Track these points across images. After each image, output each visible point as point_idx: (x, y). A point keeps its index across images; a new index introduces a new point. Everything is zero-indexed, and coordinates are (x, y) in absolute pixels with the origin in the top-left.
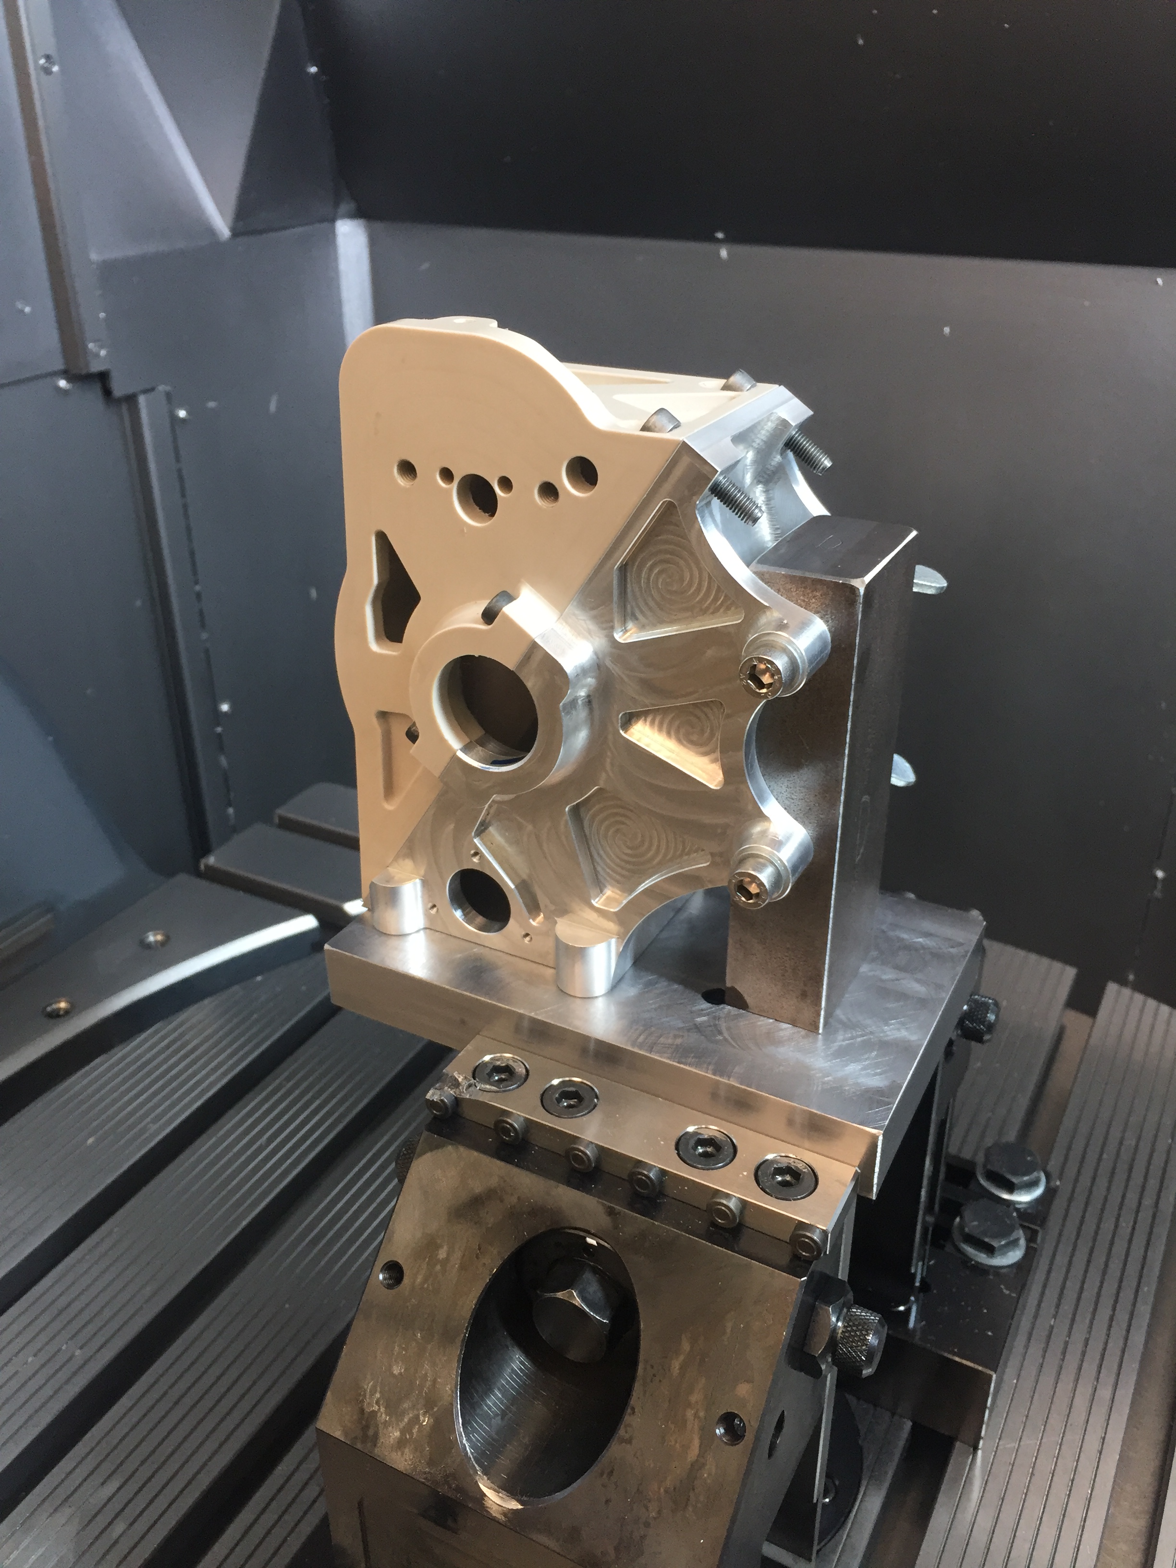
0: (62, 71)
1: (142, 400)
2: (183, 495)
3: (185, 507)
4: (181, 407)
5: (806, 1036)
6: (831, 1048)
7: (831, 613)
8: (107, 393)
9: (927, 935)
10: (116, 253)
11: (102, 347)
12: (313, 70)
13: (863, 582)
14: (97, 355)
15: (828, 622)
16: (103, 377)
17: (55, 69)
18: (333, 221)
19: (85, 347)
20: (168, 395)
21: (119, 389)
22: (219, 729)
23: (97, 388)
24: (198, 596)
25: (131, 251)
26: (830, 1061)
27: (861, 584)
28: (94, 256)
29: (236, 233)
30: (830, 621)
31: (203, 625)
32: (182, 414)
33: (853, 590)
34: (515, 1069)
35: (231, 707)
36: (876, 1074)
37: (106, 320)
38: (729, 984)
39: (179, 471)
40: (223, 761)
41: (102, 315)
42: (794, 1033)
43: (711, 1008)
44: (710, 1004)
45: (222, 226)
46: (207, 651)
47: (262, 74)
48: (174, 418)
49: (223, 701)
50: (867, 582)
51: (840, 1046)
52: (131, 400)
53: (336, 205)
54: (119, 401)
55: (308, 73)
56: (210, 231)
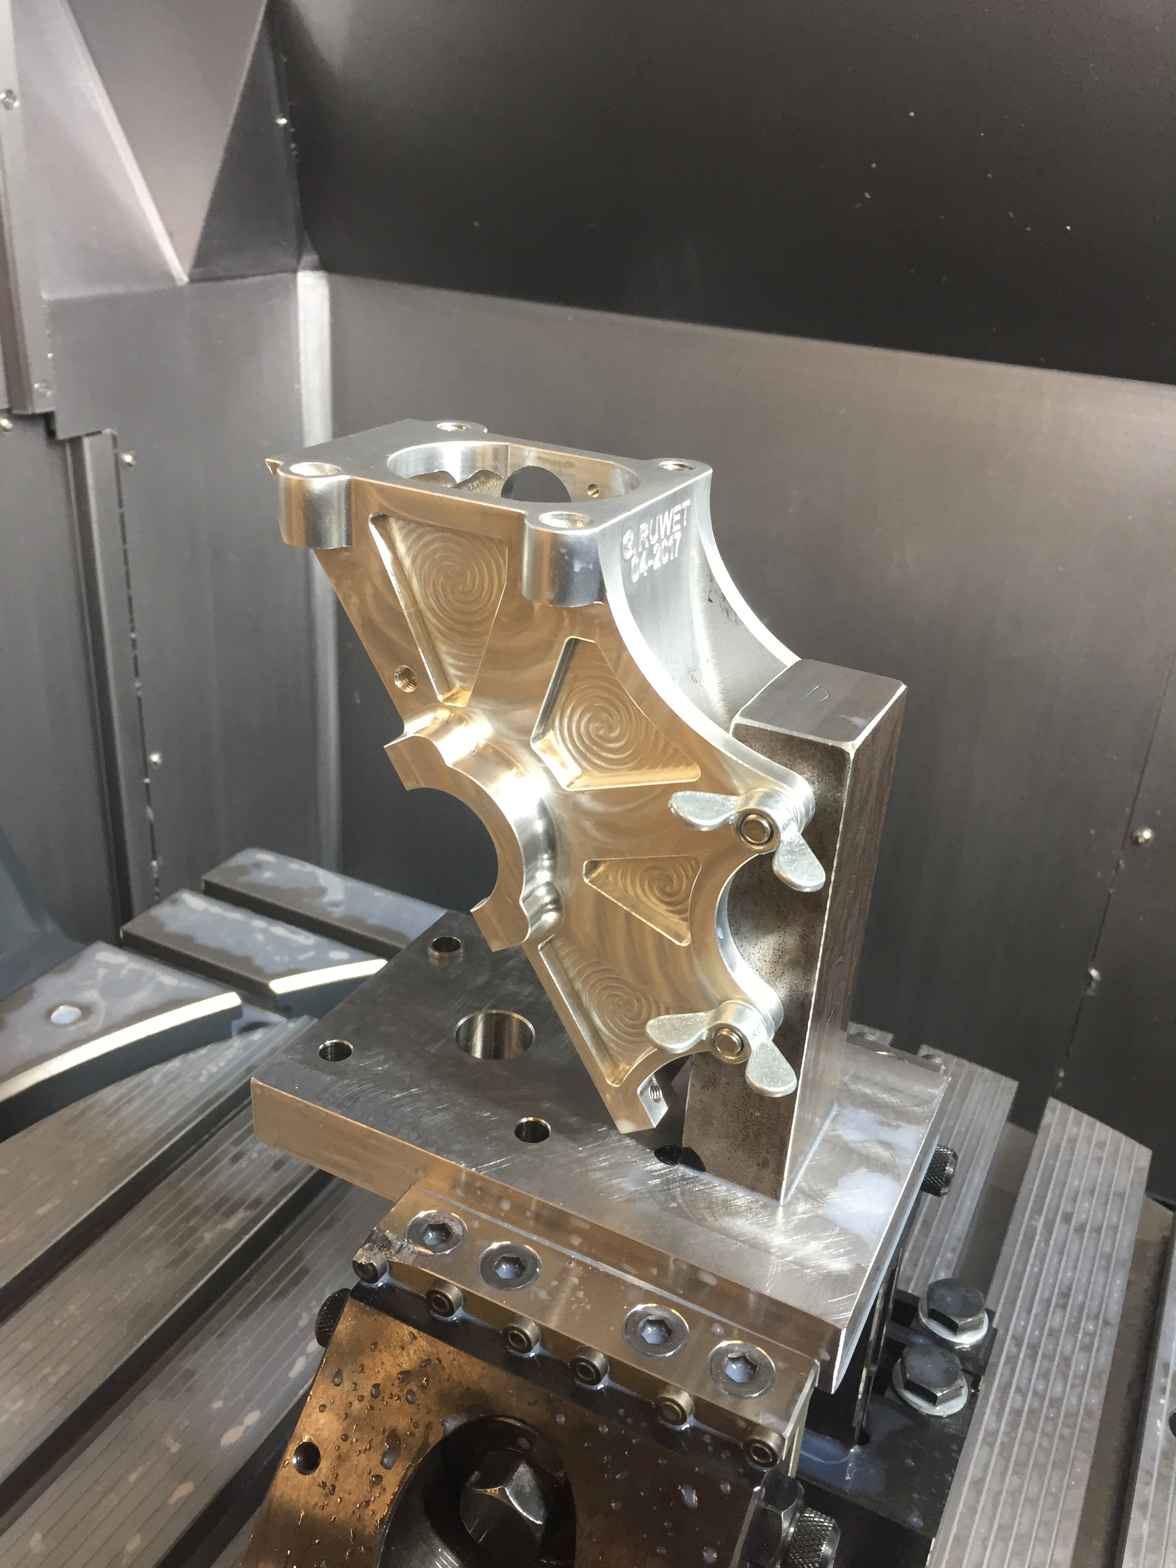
0: (23, 106)
1: (87, 442)
2: (124, 541)
3: (125, 552)
4: (127, 451)
5: (764, 1206)
6: (791, 1222)
7: (818, 775)
8: (51, 433)
9: (891, 1090)
10: (67, 294)
11: (47, 388)
12: (283, 121)
13: (853, 746)
14: (43, 395)
15: (814, 784)
16: (48, 418)
17: (16, 104)
18: (295, 271)
19: (30, 387)
20: (114, 438)
21: (63, 432)
22: (147, 780)
23: (40, 431)
24: (134, 642)
25: (82, 292)
26: (790, 1237)
27: (851, 748)
28: (45, 296)
29: (193, 280)
30: (817, 783)
31: (137, 673)
32: (128, 458)
33: (843, 754)
34: (451, 1229)
35: (162, 757)
36: (840, 1255)
37: (53, 359)
38: (685, 1145)
39: (122, 515)
40: (150, 812)
41: (50, 355)
42: (752, 1202)
43: (664, 1169)
44: (663, 1164)
45: (180, 271)
46: (139, 699)
47: (231, 122)
48: (118, 462)
49: (153, 751)
50: (857, 747)
51: (801, 1220)
52: (76, 443)
53: (300, 255)
54: (62, 443)
55: (278, 125)
56: (169, 277)
